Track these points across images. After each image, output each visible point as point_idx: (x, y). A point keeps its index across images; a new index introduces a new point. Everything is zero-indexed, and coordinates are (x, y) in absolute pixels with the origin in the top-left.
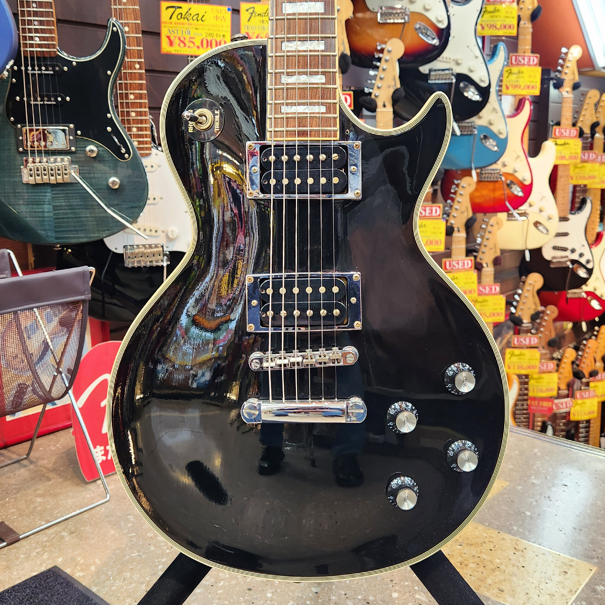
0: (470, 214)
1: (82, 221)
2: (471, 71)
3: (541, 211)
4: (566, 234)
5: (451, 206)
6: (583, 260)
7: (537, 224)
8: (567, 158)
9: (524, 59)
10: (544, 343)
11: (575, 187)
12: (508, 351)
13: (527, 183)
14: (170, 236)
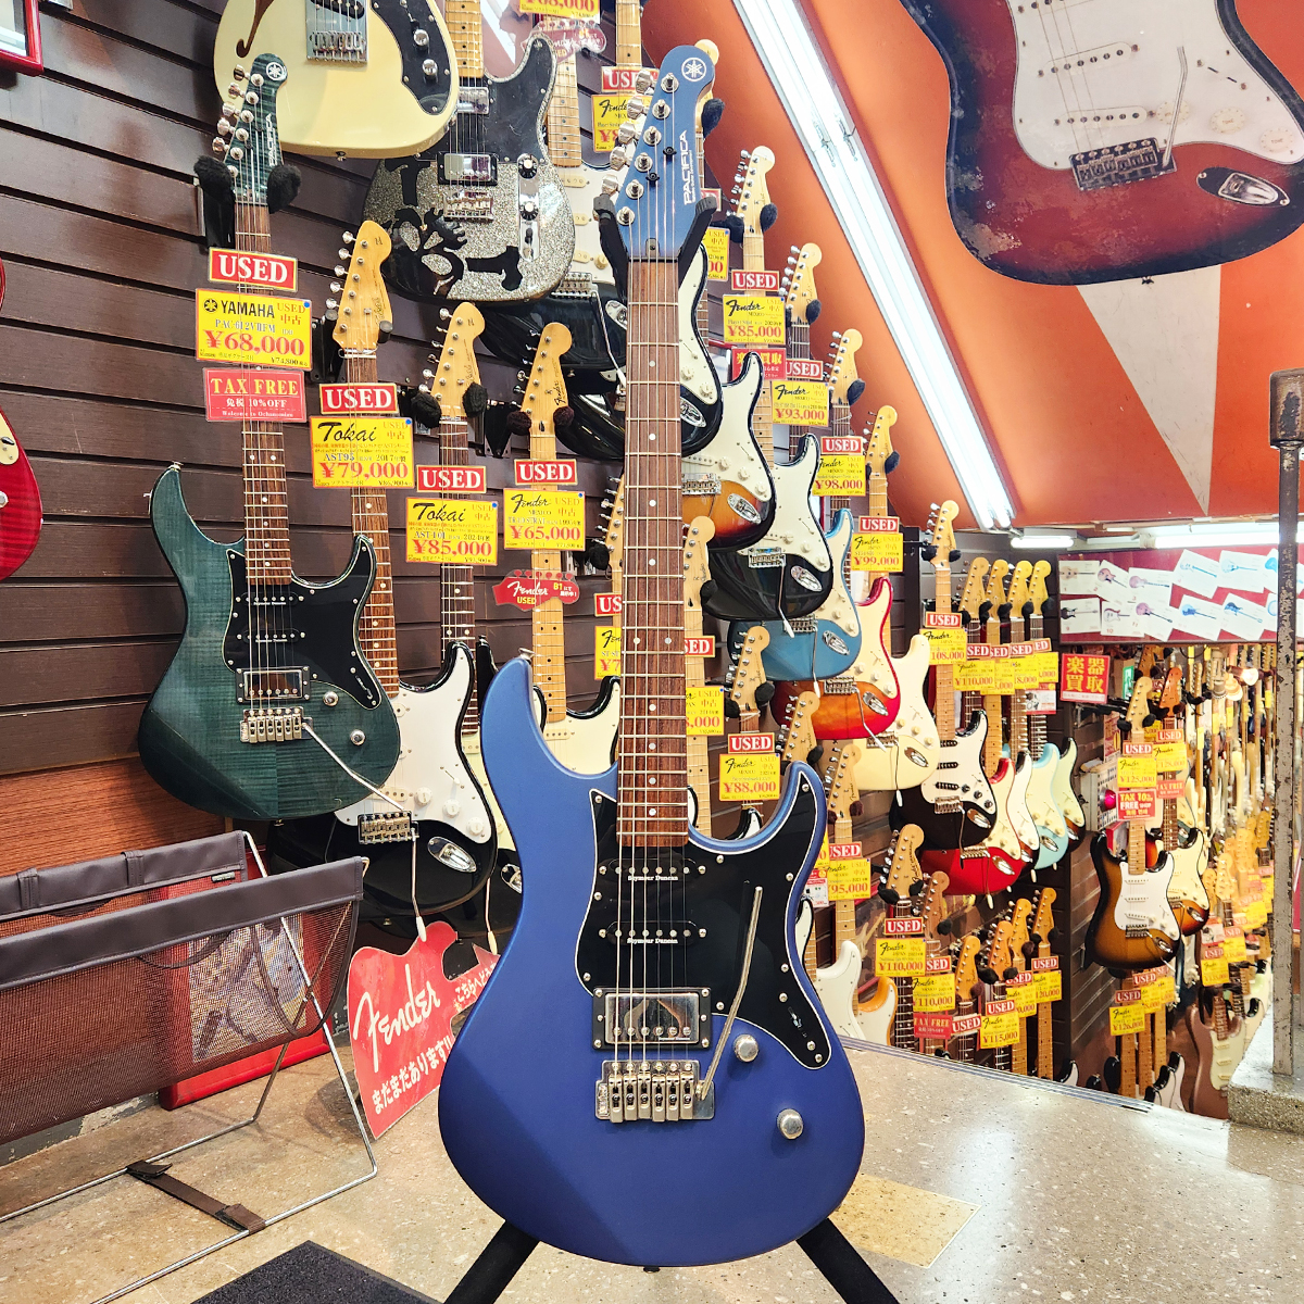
0: (814, 744)
1: (313, 788)
2: (806, 551)
3: (915, 733)
4: (953, 765)
5: (787, 734)
6: (980, 803)
7: (910, 752)
8: (948, 656)
9: (878, 523)
10: (931, 928)
11: (964, 693)
12: (879, 942)
13: (893, 695)
14: (422, 801)
